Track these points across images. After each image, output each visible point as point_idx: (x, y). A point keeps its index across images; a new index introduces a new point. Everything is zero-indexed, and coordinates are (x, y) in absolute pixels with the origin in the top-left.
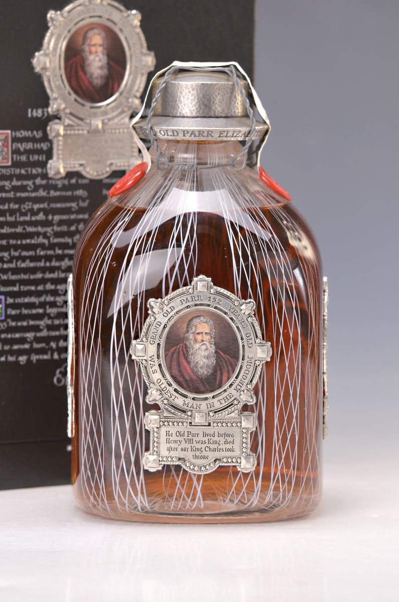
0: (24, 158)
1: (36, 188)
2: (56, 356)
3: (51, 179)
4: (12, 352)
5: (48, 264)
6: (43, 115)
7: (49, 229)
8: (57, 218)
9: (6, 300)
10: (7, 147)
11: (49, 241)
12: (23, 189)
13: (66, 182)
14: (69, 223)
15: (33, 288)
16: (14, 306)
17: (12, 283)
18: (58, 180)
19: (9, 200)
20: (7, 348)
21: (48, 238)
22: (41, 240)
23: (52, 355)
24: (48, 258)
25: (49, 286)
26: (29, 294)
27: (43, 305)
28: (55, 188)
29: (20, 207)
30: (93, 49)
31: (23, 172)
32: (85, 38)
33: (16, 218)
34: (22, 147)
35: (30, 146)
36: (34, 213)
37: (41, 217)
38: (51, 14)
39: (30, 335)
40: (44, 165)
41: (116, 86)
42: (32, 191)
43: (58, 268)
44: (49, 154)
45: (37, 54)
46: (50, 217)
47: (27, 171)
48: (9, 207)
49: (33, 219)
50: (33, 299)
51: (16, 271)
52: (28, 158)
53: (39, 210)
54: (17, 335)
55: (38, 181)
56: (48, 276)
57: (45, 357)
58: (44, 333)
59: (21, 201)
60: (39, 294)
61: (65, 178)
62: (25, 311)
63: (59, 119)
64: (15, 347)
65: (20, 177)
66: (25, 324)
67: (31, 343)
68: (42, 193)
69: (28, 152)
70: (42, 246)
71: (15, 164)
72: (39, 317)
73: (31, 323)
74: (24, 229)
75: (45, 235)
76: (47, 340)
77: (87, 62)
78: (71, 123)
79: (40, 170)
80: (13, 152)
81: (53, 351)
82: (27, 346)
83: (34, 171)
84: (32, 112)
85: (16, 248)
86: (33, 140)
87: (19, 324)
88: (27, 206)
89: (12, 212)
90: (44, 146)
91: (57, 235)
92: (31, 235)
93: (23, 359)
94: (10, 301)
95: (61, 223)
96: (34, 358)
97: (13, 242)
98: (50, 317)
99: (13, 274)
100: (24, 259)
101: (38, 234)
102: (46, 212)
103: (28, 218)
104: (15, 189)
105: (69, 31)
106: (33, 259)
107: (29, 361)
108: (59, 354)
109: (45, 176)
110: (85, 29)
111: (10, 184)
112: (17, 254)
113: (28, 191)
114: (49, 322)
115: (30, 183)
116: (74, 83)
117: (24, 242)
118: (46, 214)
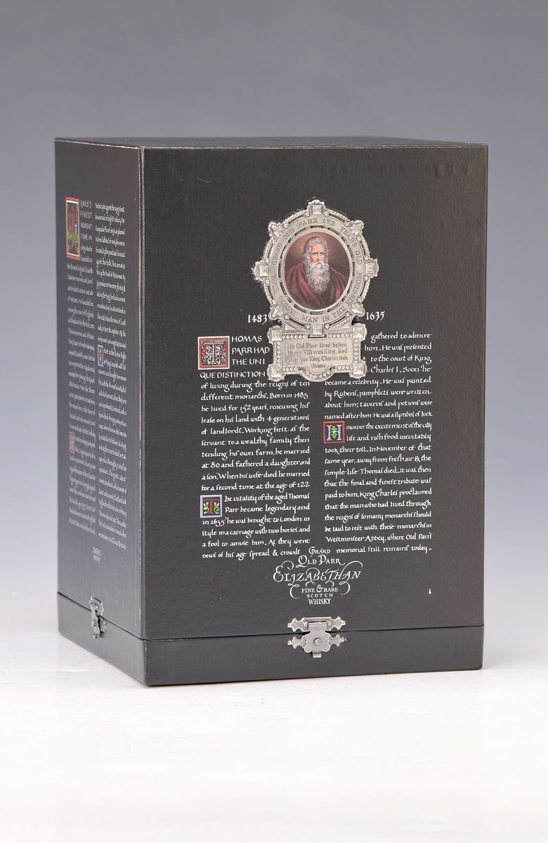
0: (243, 362)
1: (256, 391)
2: (275, 553)
3: (271, 381)
4: (230, 549)
5: (267, 464)
6: (263, 320)
7: (268, 431)
8: (276, 419)
9: (224, 499)
10: (226, 352)
11: (268, 442)
12: (242, 391)
13: (287, 384)
14: (290, 424)
15: (251, 487)
16: (232, 505)
17: (231, 482)
18: (278, 383)
19: (228, 403)
20: (224, 545)
21: (268, 439)
22: (260, 441)
23: (271, 552)
24: (268, 458)
25: (268, 486)
26: (248, 492)
27: (261, 504)
28: (275, 391)
29: (238, 409)
30: (315, 257)
31: (242, 375)
32: (306, 247)
33: (234, 420)
34: (241, 351)
35: (249, 350)
36: (252, 415)
37: (260, 418)
38: (272, 225)
39: (248, 533)
40: (263, 368)
41: (338, 292)
42: (251, 394)
43: (279, 468)
44: (269, 358)
45: (257, 263)
46: (270, 419)
47: (246, 375)
48: (227, 409)
49: (252, 420)
50: (251, 498)
51: (235, 471)
52: (248, 362)
53: (258, 412)
54: (235, 533)
55: (258, 384)
56: (266, 475)
57: (264, 554)
58: (263, 531)
59: (239, 403)
60: (258, 493)
61: (285, 381)
62: (243, 510)
63: (280, 324)
64: (233, 544)
65: (239, 380)
66: (243, 522)
67: (249, 540)
68: (261, 396)
69: (247, 356)
70: (262, 447)
71: (234, 368)
72: (259, 515)
73: (250, 521)
74: (243, 430)
75: (264, 436)
76: (266, 537)
77: (308, 270)
78: (291, 329)
79: (259, 374)
80: (232, 357)
81: (272, 549)
82: (245, 543)
83: (253, 375)
84: (251, 318)
85: (234, 448)
86: (253, 344)
87: (237, 522)
88: (246, 408)
89: (231, 414)
90: (264, 351)
91: (276, 436)
92: (250, 436)
93: (241, 556)
94: (228, 499)
95: (280, 424)
96: (253, 555)
97: (231, 443)
98: (268, 515)
99: (230, 474)
100: (242, 459)
101: (257, 435)
102: (265, 414)
103: (247, 420)
104: (234, 392)
105: (289, 241)
106: (251, 459)
107: (247, 557)
108: (278, 552)
109: (264, 379)
110: (307, 239)
111: (229, 387)
112: (235, 454)
113: (247, 394)
114: (269, 520)
115: (249, 386)
116: (295, 290)
117: (242, 443)
118: (265, 416)
